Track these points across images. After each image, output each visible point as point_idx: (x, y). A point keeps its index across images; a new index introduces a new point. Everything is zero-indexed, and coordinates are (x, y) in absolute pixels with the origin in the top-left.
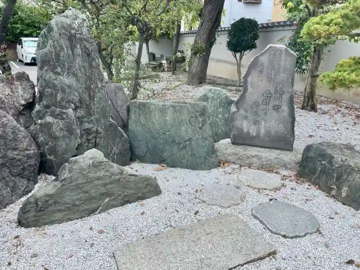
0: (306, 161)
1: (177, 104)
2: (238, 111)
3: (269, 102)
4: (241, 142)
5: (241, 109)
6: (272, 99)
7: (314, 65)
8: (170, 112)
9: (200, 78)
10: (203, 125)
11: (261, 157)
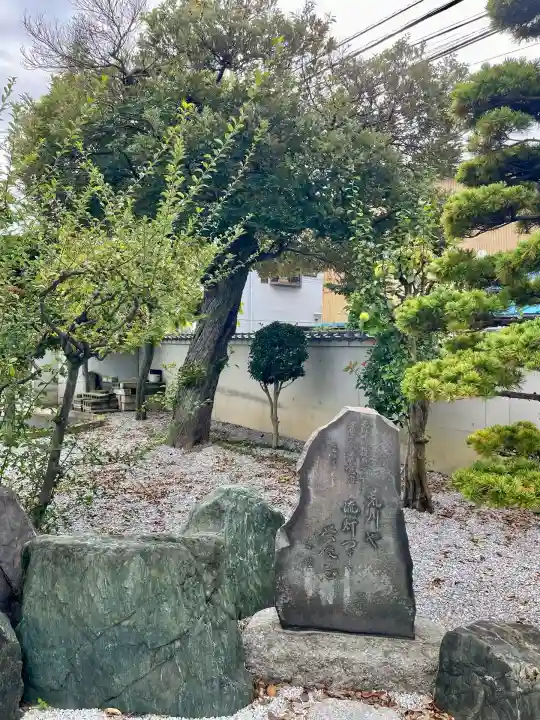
0: (451, 673)
1: (151, 546)
2: (290, 548)
3: (355, 525)
4: (301, 621)
5: (298, 542)
6: (361, 520)
7: (417, 422)
8: (135, 566)
9: (196, 433)
10: (215, 591)
11: (350, 661)
